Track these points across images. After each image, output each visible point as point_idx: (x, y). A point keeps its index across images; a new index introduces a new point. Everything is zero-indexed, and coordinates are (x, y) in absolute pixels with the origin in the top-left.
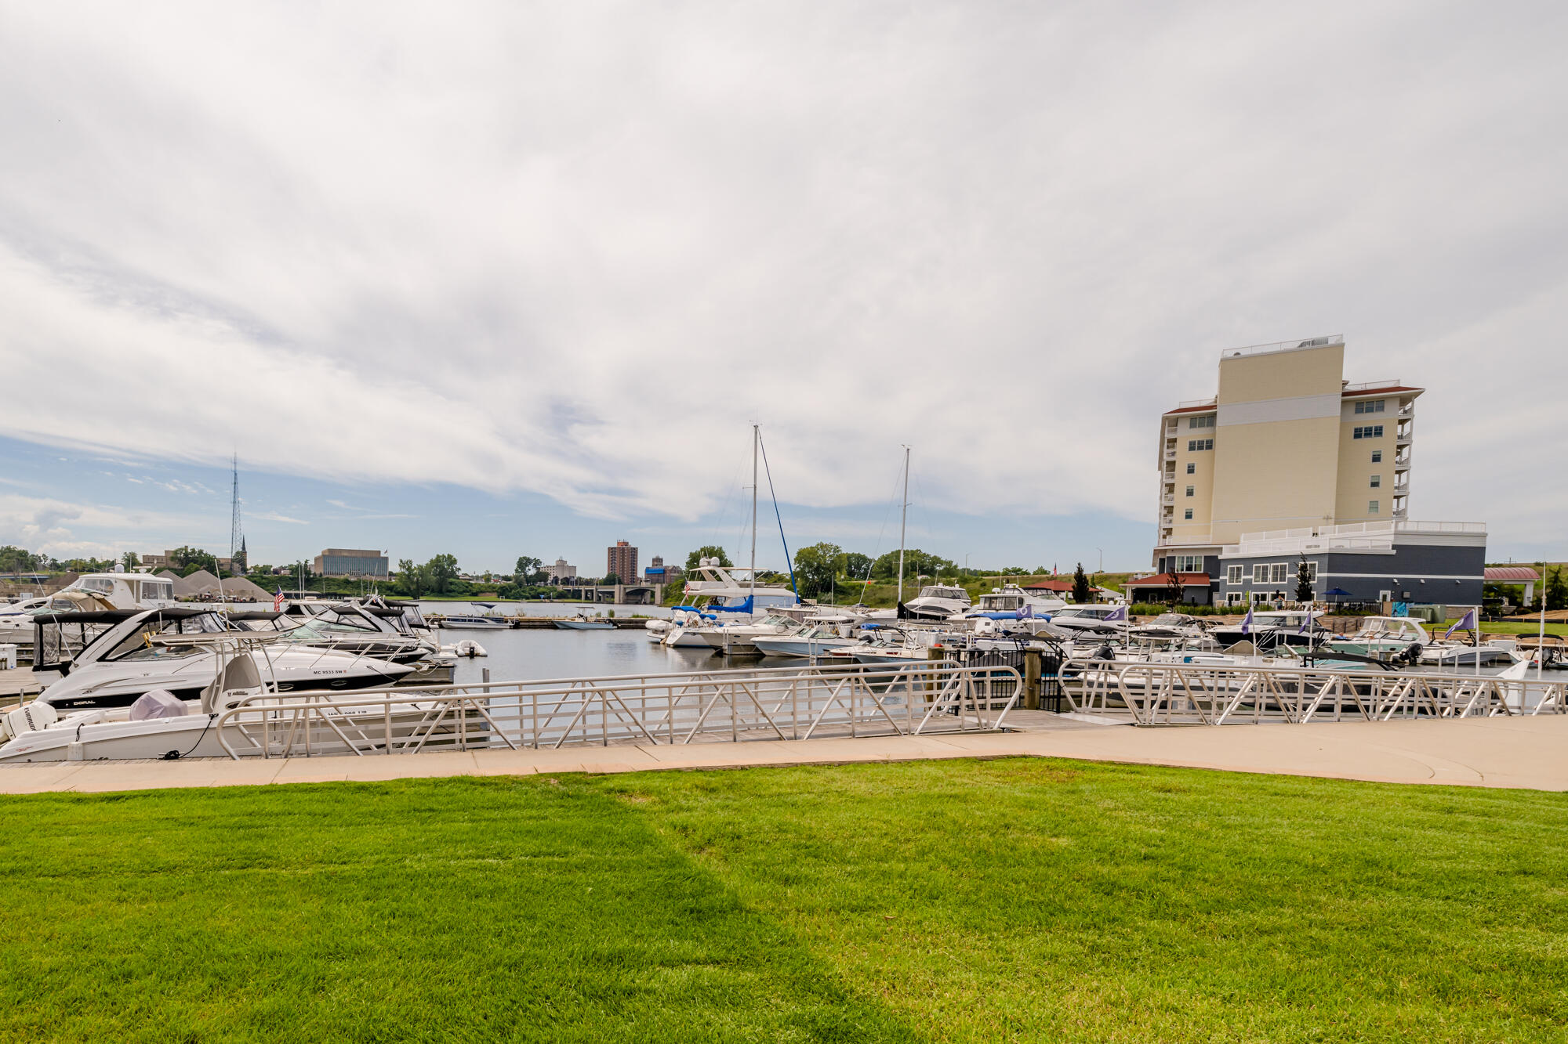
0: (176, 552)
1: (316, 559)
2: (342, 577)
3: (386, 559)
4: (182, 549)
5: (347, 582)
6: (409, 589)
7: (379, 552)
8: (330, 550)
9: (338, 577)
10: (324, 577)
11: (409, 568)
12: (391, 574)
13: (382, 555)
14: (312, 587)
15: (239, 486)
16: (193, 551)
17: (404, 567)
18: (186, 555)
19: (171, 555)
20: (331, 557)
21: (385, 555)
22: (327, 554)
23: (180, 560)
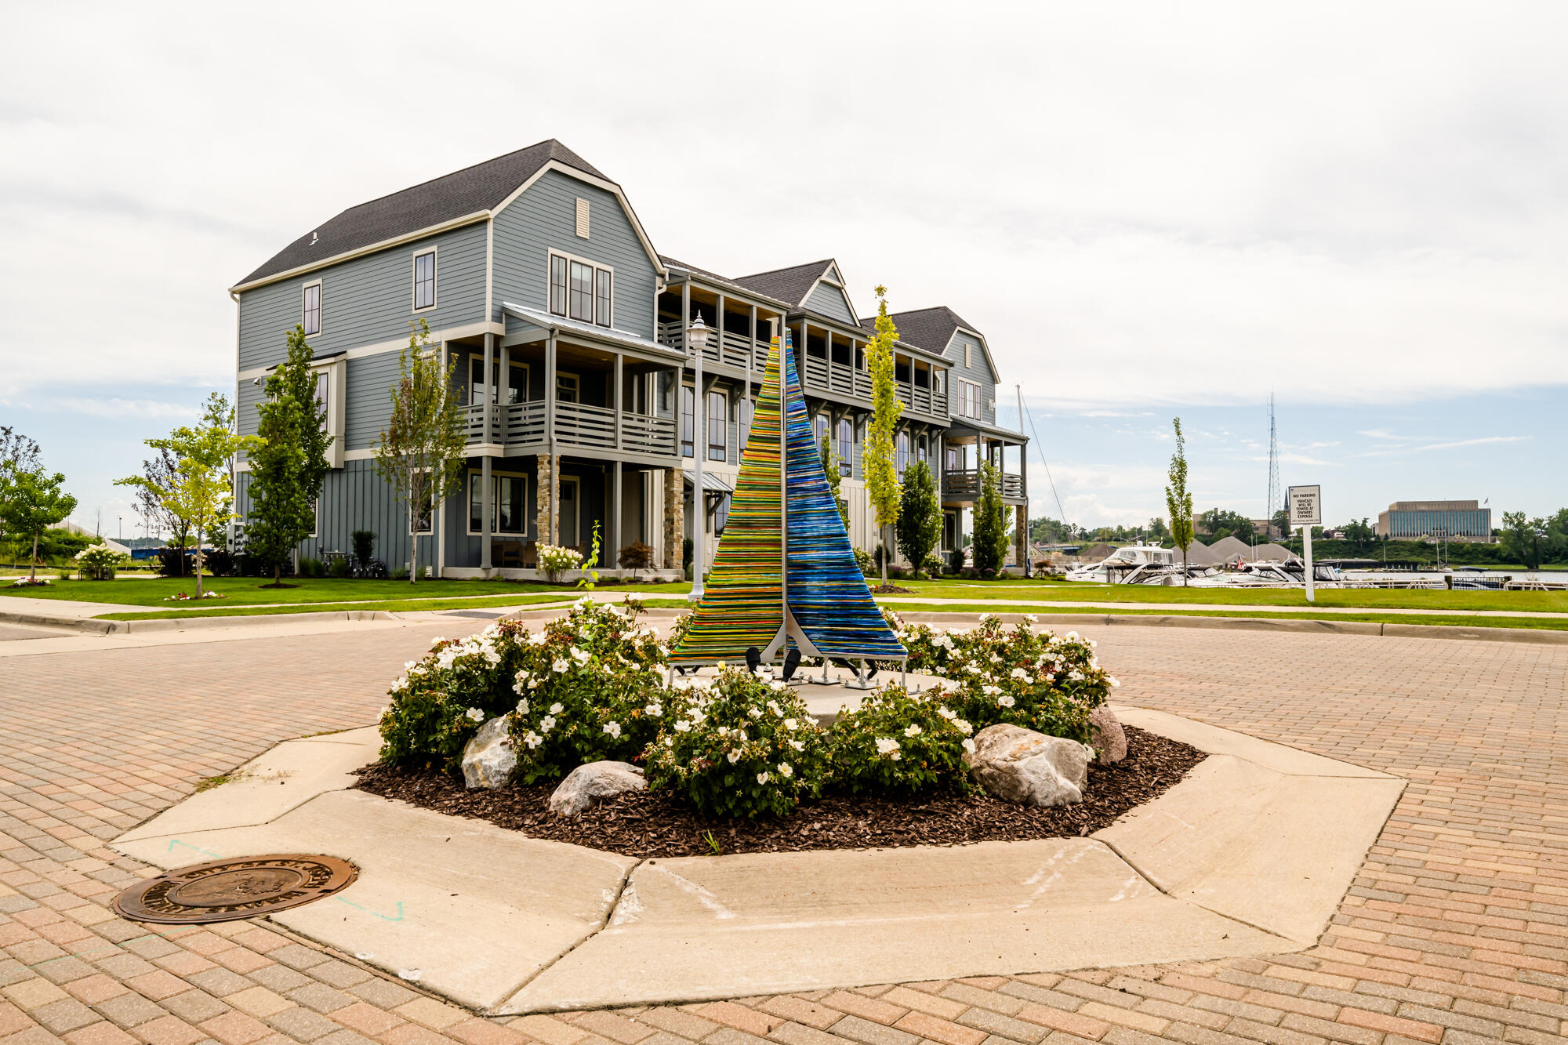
0: (1204, 516)
1: (1381, 517)
2: (1417, 539)
3: (1487, 512)
4: (1211, 512)
5: (1423, 546)
6: (1521, 553)
7: (1476, 502)
8: (1399, 504)
9: (1411, 539)
10: (1391, 540)
11: (1520, 523)
12: (1495, 533)
13: (1481, 506)
14: (1372, 554)
15: (1277, 432)
16: (1224, 513)
17: (1511, 522)
18: (1215, 518)
19: (1199, 519)
20: (1401, 511)
21: (1485, 507)
22: (1396, 508)
23: (1209, 525)
